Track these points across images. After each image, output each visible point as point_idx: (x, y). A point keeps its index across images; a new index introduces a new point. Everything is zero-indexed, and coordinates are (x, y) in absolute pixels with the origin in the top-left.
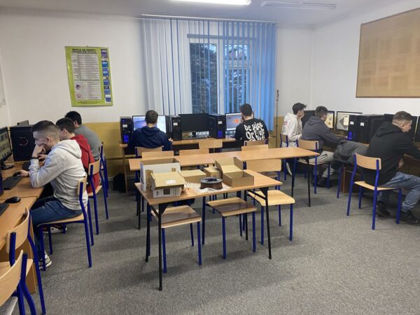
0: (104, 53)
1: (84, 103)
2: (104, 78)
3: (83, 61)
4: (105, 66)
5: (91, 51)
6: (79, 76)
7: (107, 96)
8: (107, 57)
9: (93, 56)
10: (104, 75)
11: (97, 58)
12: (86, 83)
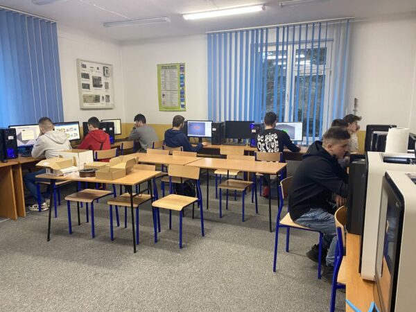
0: (182, 68)
1: (167, 108)
2: (181, 88)
3: (168, 75)
4: (182, 78)
5: (173, 67)
6: (165, 87)
7: (183, 103)
8: (183, 71)
9: (175, 71)
10: (181, 86)
11: (177, 72)
12: (169, 93)
